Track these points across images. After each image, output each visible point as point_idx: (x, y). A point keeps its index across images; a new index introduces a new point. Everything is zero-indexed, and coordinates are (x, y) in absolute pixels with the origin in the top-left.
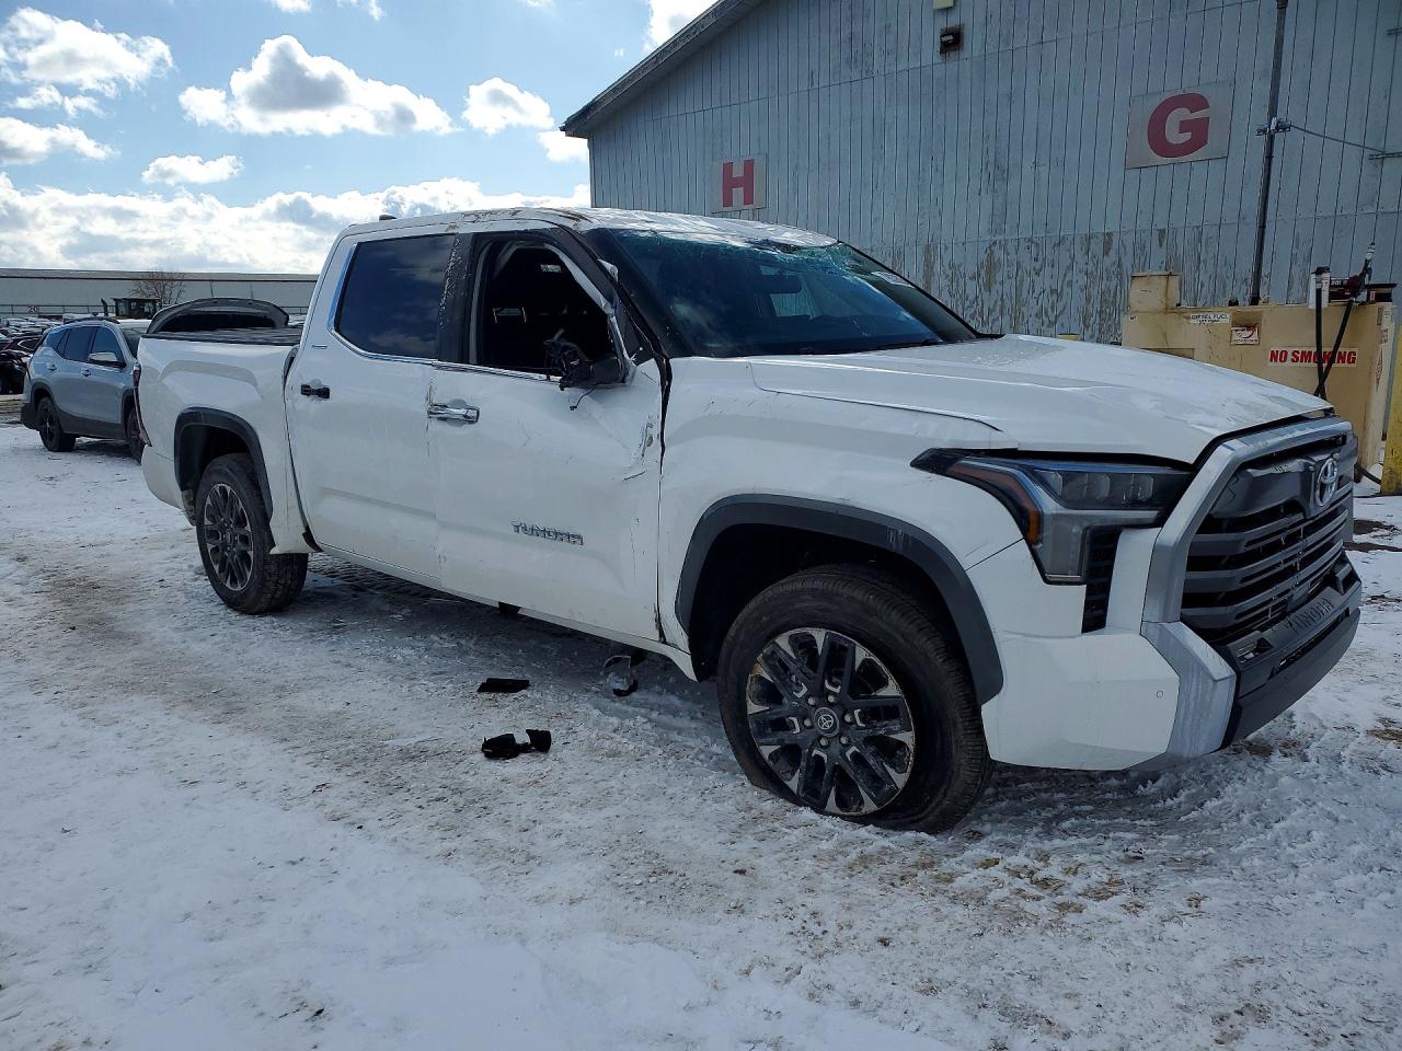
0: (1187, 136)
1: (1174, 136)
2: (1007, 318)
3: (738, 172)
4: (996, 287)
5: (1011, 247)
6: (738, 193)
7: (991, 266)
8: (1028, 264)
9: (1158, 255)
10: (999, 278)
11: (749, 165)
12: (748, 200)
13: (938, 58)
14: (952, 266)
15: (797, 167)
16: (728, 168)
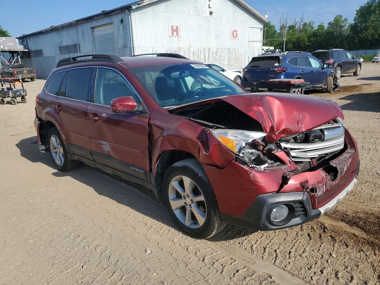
0: (236, 36)
1: (235, 36)
2: (219, 61)
3: (175, 28)
4: (218, 55)
5: (219, 49)
6: (175, 33)
7: (217, 52)
8: (221, 52)
9: (234, 51)
10: (218, 53)
11: (177, 27)
12: (177, 34)
13: (209, 16)
14: (212, 52)
15: (187, 29)
16: (172, 27)
